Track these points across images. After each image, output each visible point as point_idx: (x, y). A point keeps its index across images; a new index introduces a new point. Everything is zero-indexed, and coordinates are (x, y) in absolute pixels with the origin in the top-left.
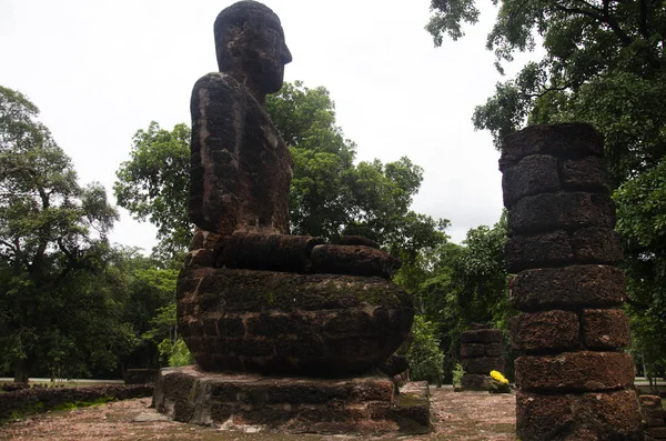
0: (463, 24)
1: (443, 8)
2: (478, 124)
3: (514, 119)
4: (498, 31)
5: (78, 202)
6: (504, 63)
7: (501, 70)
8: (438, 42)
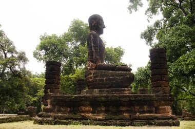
0: (138, 7)
1: (133, 2)
2: (142, 37)
3: (152, 36)
4: (148, 10)
5: (16, 56)
6: (150, 19)
7: (149, 21)
8: (131, 12)
